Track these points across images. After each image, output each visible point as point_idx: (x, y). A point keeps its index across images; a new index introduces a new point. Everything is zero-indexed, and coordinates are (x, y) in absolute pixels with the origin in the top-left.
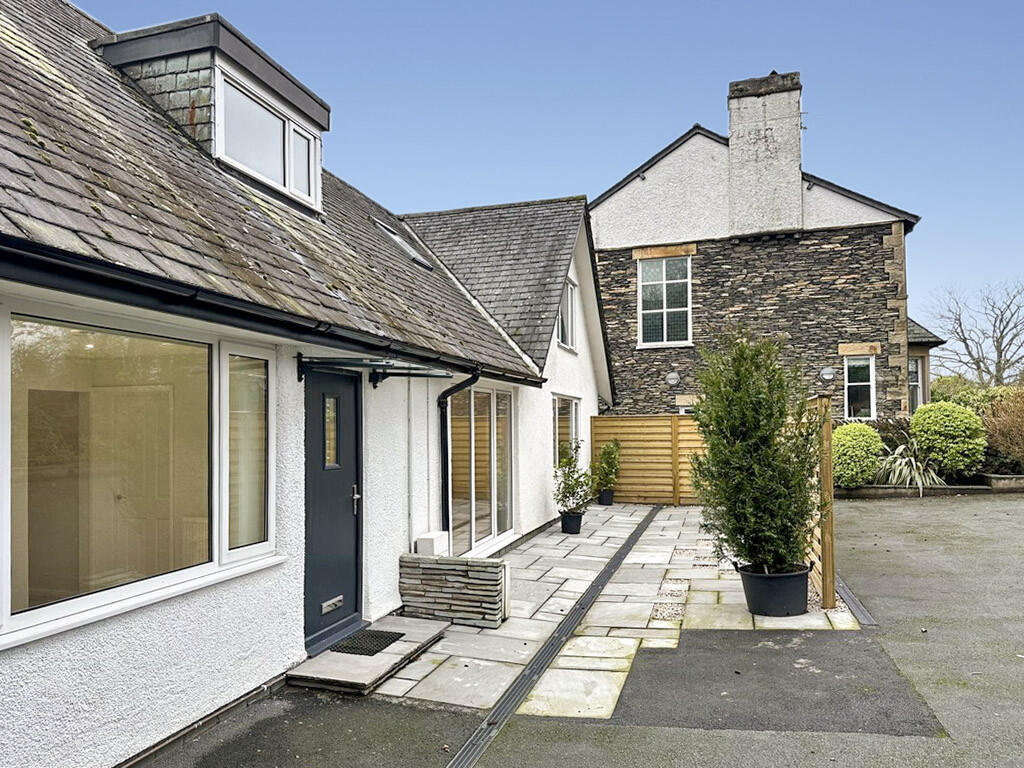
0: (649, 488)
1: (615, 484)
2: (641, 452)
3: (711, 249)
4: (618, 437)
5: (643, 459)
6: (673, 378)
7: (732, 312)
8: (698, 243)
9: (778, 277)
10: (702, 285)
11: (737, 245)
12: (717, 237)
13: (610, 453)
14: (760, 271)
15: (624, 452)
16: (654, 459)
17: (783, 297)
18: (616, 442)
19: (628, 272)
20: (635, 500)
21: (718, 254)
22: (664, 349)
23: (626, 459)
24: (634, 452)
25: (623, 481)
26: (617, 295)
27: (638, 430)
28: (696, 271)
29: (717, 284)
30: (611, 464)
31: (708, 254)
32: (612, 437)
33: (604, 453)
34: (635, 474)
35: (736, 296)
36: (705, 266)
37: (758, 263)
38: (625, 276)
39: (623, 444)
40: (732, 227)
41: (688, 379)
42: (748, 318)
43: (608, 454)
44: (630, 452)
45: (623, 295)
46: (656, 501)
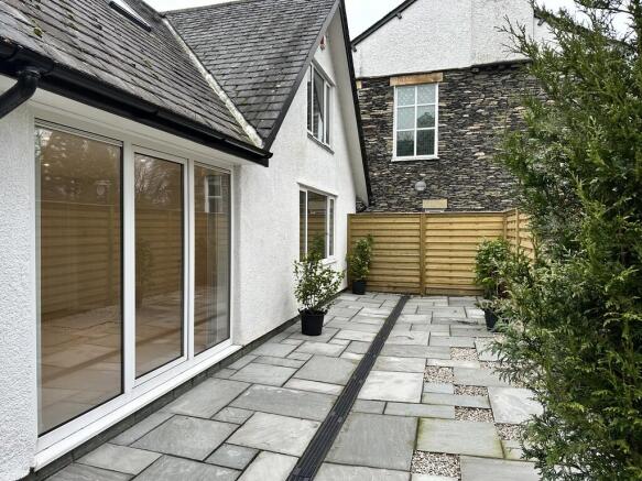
0: (398, 279)
1: (368, 275)
2: (392, 246)
3: (456, 77)
4: (373, 233)
5: (393, 253)
6: (420, 186)
7: (471, 130)
8: (444, 71)
9: (511, 101)
10: (448, 107)
11: (476, 73)
12: (460, 67)
13: (363, 248)
14: (496, 95)
15: (377, 246)
16: (404, 253)
17: (514, 117)
18: (370, 238)
19: (386, 97)
20: (385, 289)
21: (461, 81)
22: (414, 162)
23: (378, 252)
24: (386, 246)
25: (375, 272)
26: (377, 116)
27: (390, 227)
28: (442, 95)
29: (460, 107)
30: (364, 257)
31: (453, 81)
32: (367, 233)
33: (359, 247)
34: (387, 266)
35: (475, 117)
36: (450, 91)
37: (494, 89)
38: (383, 100)
39: (376, 240)
40: (473, 58)
41: (434, 187)
42: (485, 135)
43: (361, 248)
44: (382, 246)
45: (381, 116)
46: (404, 291)
